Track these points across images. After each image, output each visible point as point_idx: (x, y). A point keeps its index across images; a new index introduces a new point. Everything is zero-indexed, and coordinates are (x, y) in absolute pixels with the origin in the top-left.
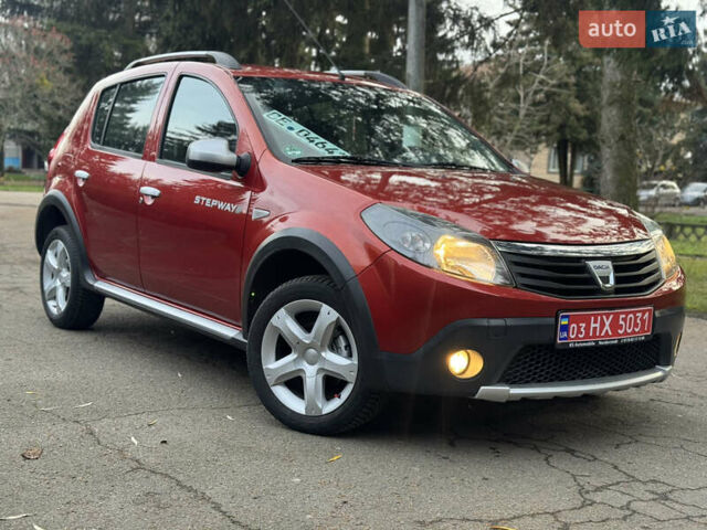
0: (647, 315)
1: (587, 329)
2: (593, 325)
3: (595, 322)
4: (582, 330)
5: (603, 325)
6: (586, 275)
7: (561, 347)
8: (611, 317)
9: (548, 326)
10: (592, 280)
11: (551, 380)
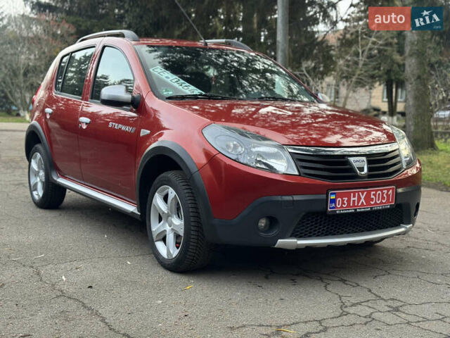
0: (391, 191)
1: (349, 201)
2: (352, 199)
3: (354, 197)
4: (345, 202)
5: (359, 198)
6: (348, 166)
7: (331, 213)
8: (365, 193)
9: (321, 200)
10: (352, 169)
11: (326, 235)
